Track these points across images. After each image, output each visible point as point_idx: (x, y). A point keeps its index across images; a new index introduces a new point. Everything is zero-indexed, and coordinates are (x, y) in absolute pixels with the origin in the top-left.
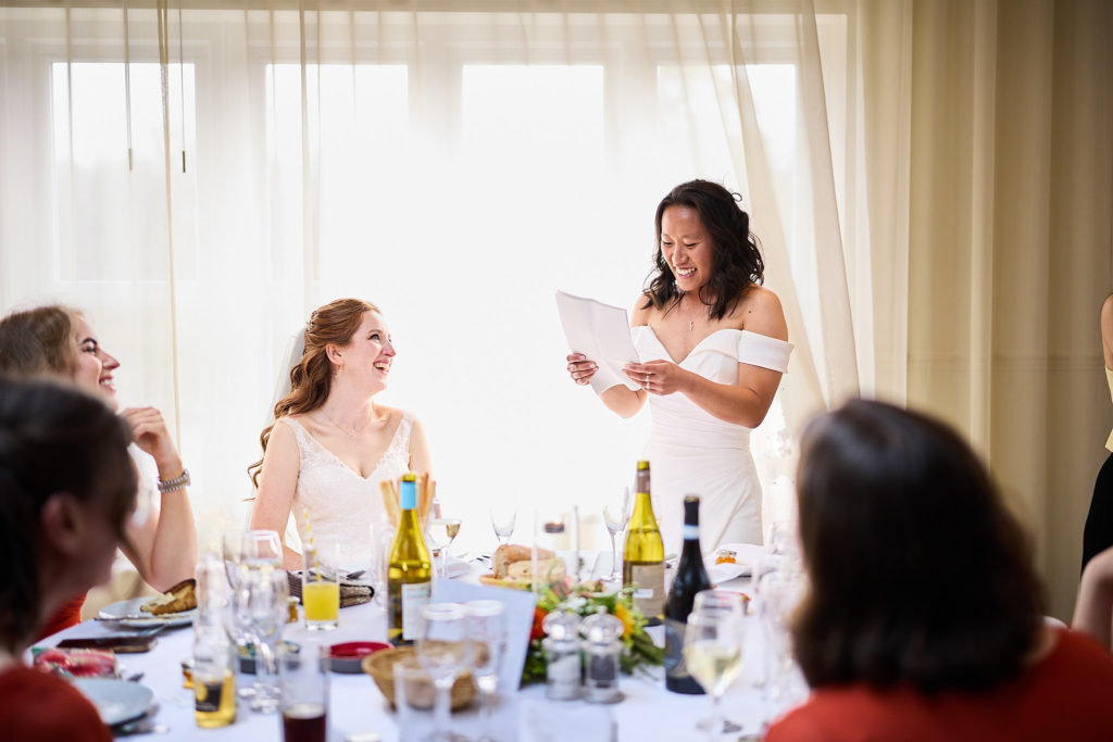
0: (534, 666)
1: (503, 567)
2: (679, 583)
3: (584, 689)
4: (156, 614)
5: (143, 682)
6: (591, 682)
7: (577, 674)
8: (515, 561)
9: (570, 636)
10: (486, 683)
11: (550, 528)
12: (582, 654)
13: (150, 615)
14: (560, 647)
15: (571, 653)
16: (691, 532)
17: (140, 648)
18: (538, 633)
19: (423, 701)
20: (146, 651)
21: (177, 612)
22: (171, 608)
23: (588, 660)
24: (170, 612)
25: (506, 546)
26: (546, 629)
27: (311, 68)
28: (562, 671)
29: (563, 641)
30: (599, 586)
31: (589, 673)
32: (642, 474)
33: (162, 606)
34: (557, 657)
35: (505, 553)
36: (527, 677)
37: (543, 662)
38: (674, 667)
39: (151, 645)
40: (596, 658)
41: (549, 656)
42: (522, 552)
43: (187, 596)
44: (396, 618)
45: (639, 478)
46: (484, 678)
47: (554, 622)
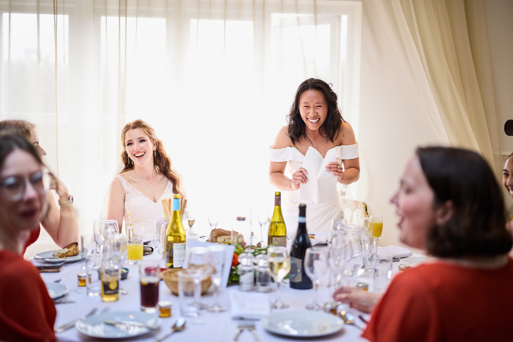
0: (233, 277)
1: (214, 239)
2: (297, 242)
3: (256, 287)
4: (60, 257)
5: (61, 283)
6: (258, 284)
7: (252, 280)
8: (220, 236)
9: (249, 264)
10: (217, 281)
11: (239, 219)
12: (255, 271)
13: (58, 257)
14: (245, 268)
15: (250, 271)
16: (302, 220)
17: (56, 270)
18: (235, 263)
19: (189, 290)
20: (58, 272)
21: (70, 256)
22: (67, 255)
23: (257, 274)
24: (66, 256)
25: (216, 229)
26: (239, 260)
27: (123, 19)
28: (246, 279)
29: (247, 266)
30: (259, 245)
31: (257, 280)
32: (277, 198)
33: (63, 254)
34: (244, 272)
35: (216, 232)
36: (230, 282)
37: (238, 276)
38: (294, 278)
39: (61, 269)
40: (261, 273)
41: (239, 273)
42: (223, 232)
43: (74, 250)
44: (170, 259)
45: (276, 199)
46: (215, 279)
47: (243, 257)
